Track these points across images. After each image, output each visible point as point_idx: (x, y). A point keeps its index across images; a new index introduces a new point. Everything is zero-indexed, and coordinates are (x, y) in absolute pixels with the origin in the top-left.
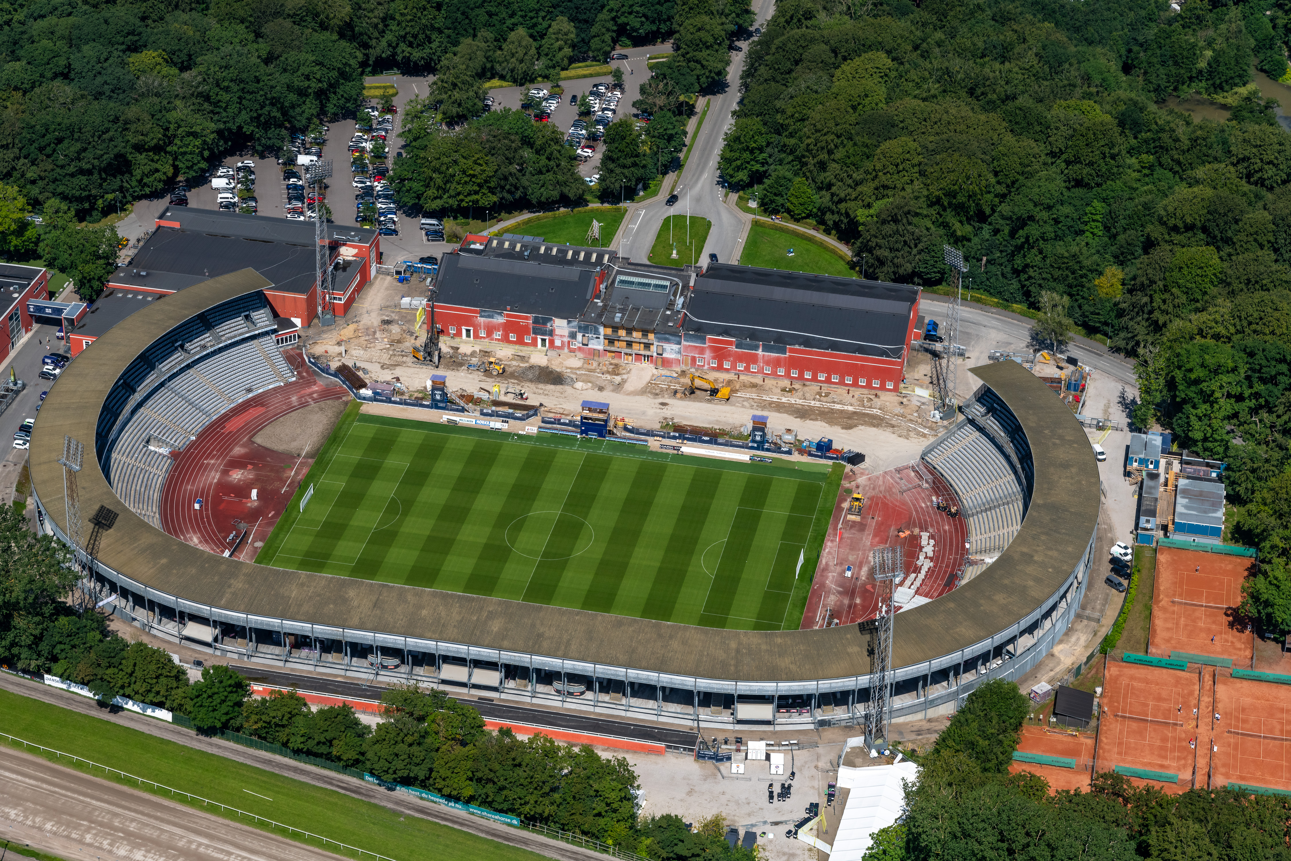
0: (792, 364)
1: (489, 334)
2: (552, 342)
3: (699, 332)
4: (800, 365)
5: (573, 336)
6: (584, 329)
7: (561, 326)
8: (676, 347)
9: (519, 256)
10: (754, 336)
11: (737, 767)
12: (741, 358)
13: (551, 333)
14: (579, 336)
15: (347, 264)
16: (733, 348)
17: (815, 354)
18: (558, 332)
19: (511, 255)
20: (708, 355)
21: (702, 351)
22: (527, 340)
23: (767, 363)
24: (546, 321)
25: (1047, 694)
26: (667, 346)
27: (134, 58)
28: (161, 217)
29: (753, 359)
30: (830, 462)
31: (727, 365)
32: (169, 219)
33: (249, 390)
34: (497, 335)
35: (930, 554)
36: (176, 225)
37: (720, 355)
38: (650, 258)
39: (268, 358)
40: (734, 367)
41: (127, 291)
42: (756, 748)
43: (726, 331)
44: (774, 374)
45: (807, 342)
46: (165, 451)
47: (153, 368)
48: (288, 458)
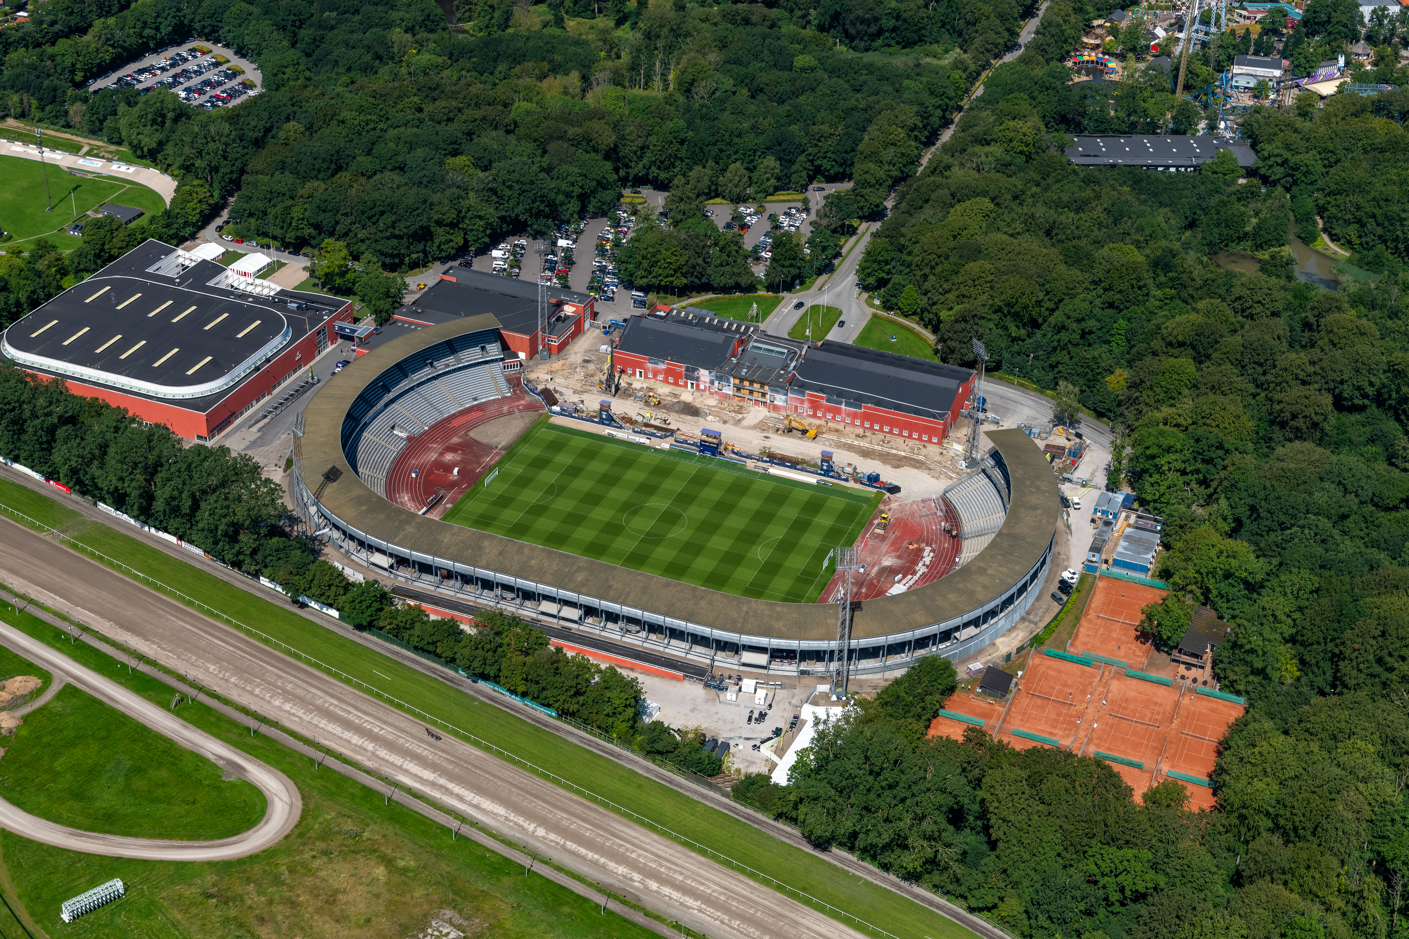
0: (865, 417)
1: (655, 376)
2: (698, 386)
3: (802, 387)
4: (872, 419)
5: (712, 382)
6: (720, 378)
7: (704, 375)
8: (783, 397)
9: (690, 323)
10: (840, 394)
11: (730, 695)
12: (829, 410)
13: (697, 379)
14: (716, 383)
15: (567, 317)
16: (824, 402)
17: (882, 412)
18: (702, 379)
19: (685, 322)
20: (806, 405)
21: (802, 402)
22: (681, 383)
23: (848, 415)
24: (694, 370)
25: (979, 671)
26: (777, 396)
27: (450, 161)
28: (445, 273)
29: (838, 411)
30: (875, 490)
31: (819, 414)
32: (452, 275)
33: (475, 399)
34: (661, 377)
35: (928, 563)
36: (454, 280)
37: (815, 406)
38: (789, 334)
39: (494, 378)
40: (824, 416)
41: (406, 322)
42: (748, 684)
43: (822, 390)
44: (853, 424)
45: (878, 403)
46: (404, 435)
47: (406, 376)
48: (488, 448)
